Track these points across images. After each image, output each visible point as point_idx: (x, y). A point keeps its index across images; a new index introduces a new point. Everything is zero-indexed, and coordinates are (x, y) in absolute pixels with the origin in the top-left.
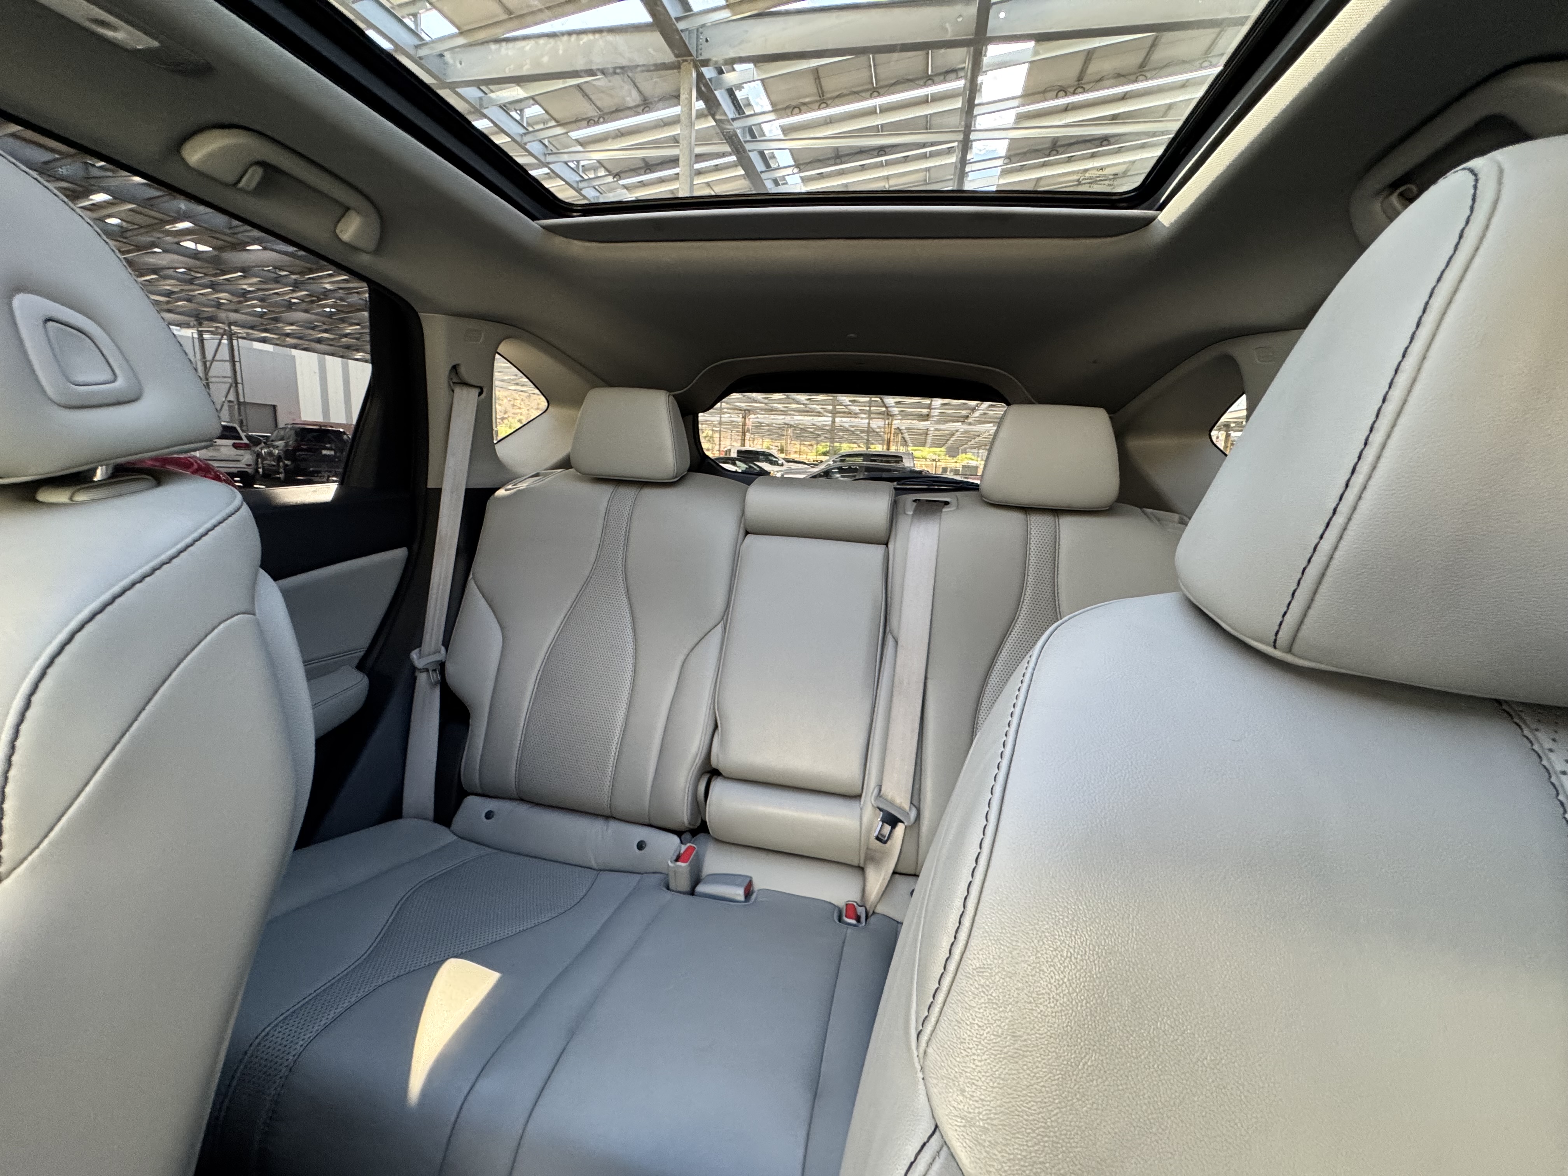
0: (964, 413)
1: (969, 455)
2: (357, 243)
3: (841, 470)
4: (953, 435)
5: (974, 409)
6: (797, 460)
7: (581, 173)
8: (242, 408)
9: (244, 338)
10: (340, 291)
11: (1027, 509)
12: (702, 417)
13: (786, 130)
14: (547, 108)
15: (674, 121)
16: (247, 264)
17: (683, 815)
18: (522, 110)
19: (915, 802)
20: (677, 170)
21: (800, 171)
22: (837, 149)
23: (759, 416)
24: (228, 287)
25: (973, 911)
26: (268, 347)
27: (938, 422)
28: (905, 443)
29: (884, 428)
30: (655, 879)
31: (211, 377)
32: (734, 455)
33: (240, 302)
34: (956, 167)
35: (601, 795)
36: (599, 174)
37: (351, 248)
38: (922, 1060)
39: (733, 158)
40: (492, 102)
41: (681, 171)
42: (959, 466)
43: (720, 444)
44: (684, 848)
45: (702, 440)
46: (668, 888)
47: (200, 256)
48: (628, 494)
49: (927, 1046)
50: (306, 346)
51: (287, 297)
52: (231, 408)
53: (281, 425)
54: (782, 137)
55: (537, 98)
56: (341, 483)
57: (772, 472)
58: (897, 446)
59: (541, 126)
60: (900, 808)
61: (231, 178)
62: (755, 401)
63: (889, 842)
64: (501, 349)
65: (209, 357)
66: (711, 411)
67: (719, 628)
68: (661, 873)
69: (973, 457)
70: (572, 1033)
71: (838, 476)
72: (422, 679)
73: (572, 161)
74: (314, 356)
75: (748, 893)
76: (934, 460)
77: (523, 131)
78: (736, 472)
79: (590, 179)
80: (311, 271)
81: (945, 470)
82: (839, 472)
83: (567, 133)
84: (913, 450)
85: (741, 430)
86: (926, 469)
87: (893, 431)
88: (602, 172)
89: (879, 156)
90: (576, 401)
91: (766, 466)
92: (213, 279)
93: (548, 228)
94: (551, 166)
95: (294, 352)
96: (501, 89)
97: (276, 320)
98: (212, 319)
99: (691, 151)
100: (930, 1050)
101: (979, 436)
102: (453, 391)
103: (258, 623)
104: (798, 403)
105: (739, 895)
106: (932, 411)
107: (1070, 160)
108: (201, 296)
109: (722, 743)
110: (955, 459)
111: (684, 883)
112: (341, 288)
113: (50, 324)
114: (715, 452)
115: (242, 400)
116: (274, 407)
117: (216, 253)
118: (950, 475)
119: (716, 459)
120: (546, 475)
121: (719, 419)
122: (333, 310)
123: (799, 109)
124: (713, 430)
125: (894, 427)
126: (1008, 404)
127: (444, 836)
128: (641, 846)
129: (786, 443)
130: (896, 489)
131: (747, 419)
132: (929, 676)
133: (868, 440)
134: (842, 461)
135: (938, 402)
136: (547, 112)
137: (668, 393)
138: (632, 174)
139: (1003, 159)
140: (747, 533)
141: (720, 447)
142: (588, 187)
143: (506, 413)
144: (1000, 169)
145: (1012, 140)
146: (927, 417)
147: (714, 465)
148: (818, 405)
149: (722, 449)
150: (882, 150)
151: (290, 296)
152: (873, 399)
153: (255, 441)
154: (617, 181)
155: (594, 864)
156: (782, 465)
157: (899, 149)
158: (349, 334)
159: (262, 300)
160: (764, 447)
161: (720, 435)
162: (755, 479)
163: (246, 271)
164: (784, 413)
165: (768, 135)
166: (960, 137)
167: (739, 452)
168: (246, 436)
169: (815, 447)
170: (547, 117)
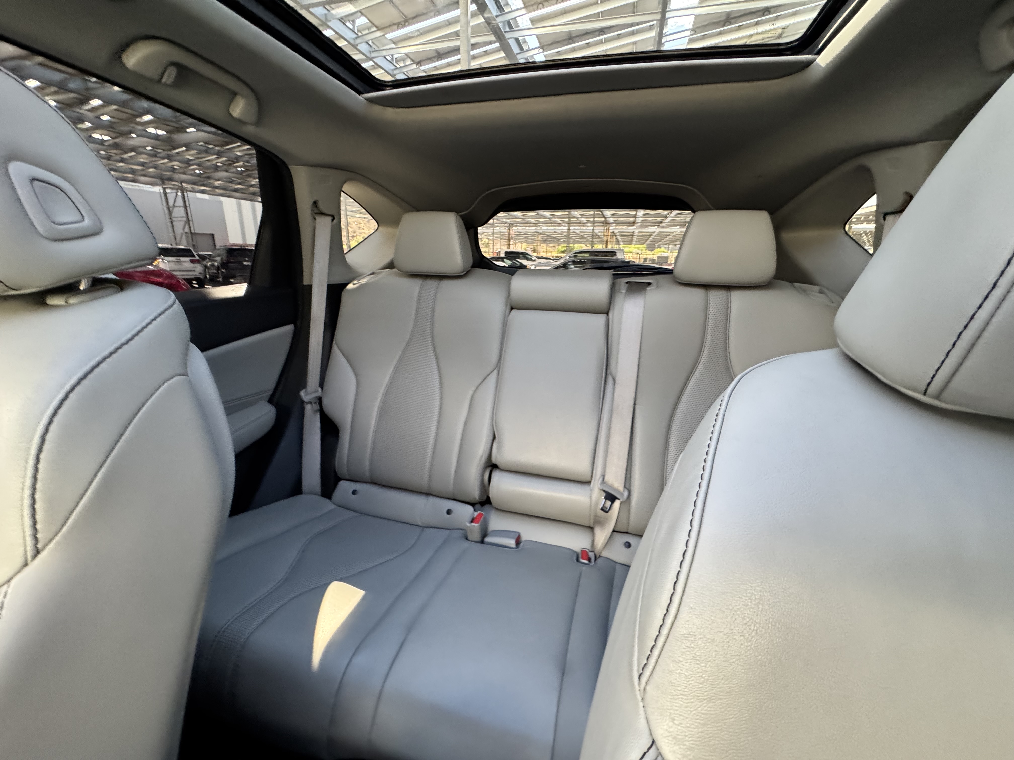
0: (659, 219)
1: (663, 249)
2: (243, 118)
3: (574, 263)
4: (651, 235)
5: (666, 217)
6: (544, 256)
7: (395, 64)
8: (194, 237)
9: (191, 191)
10: (246, 156)
11: (707, 286)
12: (480, 230)
13: (533, 21)
14: (371, 19)
15: (456, 21)
16: (188, 141)
17: (475, 494)
18: (353, 21)
19: (627, 486)
20: (458, 57)
21: (544, 51)
22: (570, 32)
23: (519, 228)
24: (178, 158)
25: (681, 593)
26: (206, 196)
27: (641, 227)
28: (618, 242)
29: (604, 232)
30: (457, 534)
31: (174, 218)
32: (503, 255)
33: (186, 167)
34: (655, 40)
35: (423, 481)
36: (407, 63)
37: (240, 122)
38: (642, 694)
39: (497, 45)
40: (333, 17)
41: (462, 56)
42: (655, 257)
43: (493, 248)
44: (476, 514)
45: (481, 246)
46: (467, 539)
47: (160, 138)
48: (432, 284)
49: (646, 685)
50: (228, 194)
51: (214, 162)
52: (187, 237)
53: (218, 247)
54: (531, 26)
55: (363, 11)
56: (250, 284)
57: (528, 266)
58: (612, 244)
59: (367, 32)
60: (617, 490)
61: (156, 77)
62: (516, 218)
63: (610, 512)
64: (346, 188)
65: (171, 204)
66: (486, 225)
67: (495, 372)
68: (461, 529)
69: (665, 251)
70: (410, 629)
71: (573, 267)
72: (308, 408)
73: (389, 55)
74: (233, 200)
75: (518, 542)
76: (638, 254)
77: (355, 36)
78: (504, 267)
79: (401, 67)
80: (228, 144)
81: (645, 260)
82: (573, 264)
83: (383, 35)
84: (623, 247)
85: (507, 238)
86: (632, 260)
87: (610, 234)
88: (409, 62)
89: (599, 35)
90: (395, 222)
91: (524, 262)
92: (169, 153)
93: (370, 100)
94: (375, 60)
95: (222, 198)
96: (339, 7)
97: (209, 178)
98: (171, 179)
99: (468, 41)
100: (648, 688)
101: (669, 235)
102: (315, 219)
103: (190, 382)
104: (545, 218)
105: (512, 544)
106: (637, 219)
107: (740, 28)
108: (163, 165)
109: (499, 448)
110: (653, 252)
111: (476, 536)
112: (246, 154)
113: (36, 183)
114: (490, 254)
115: (193, 232)
116: (212, 235)
117: (168, 135)
118: (649, 264)
119: (491, 259)
120: (379, 273)
121: (492, 231)
122: (243, 169)
123: (543, 4)
124: (488, 239)
125: (611, 231)
126: (694, 211)
127: (327, 505)
128: (449, 512)
129: (537, 246)
130: (613, 274)
131: (511, 230)
132: (637, 403)
133: (592, 241)
134: (575, 256)
135: (641, 212)
136: (370, 21)
137: (456, 214)
138: (429, 61)
139: (689, 31)
140: (512, 309)
141: (493, 250)
142: (400, 73)
143: (354, 232)
144: (687, 38)
145: (697, 16)
146: (633, 223)
147: (490, 262)
148: (559, 218)
149: (495, 251)
150: (602, 31)
151: (216, 161)
152: (596, 213)
153: (203, 258)
154: (419, 67)
155: (420, 523)
156: (535, 260)
157: (612, 29)
158: (254, 185)
159: (199, 165)
160: (523, 249)
161: (493, 242)
162: (517, 271)
163: (188, 146)
164: (535, 224)
165: (521, 26)
166: (659, 17)
167: (506, 253)
168: (197, 255)
169: (557, 247)
170: (370, 24)
